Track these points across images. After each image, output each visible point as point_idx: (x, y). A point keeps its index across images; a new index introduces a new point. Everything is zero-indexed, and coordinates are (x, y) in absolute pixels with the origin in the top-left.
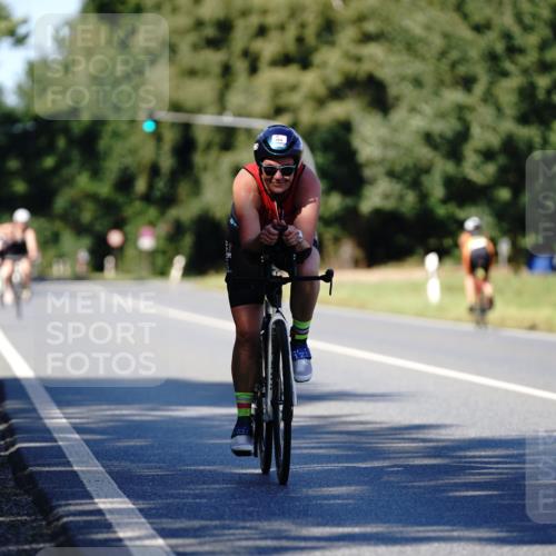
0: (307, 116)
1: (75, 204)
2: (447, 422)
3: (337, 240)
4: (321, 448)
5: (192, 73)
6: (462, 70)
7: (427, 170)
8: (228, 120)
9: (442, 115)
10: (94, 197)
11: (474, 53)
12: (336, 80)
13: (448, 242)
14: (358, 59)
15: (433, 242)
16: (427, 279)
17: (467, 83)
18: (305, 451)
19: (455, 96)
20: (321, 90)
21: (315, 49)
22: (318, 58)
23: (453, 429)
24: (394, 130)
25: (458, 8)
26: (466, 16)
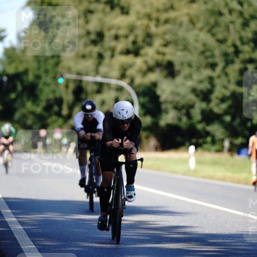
0: (138, 80)
1: (24, 116)
2: (196, 225)
3: (147, 137)
4: (135, 235)
5: (84, 57)
7: (192, 106)
8: (99, 79)
9: (201, 82)
10: (33, 113)
11: (217, 52)
12: (151, 63)
13: (201, 141)
14: (164, 54)
15: (194, 141)
16: (190, 158)
17: (213, 66)
18: (127, 237)
19: (208, 72)
20: (144, 67)
21: (142, 48)
22: (143, 52)
23: (198, 228)
24: (177, 86)
25: (210, 31)
26: (213, 35)
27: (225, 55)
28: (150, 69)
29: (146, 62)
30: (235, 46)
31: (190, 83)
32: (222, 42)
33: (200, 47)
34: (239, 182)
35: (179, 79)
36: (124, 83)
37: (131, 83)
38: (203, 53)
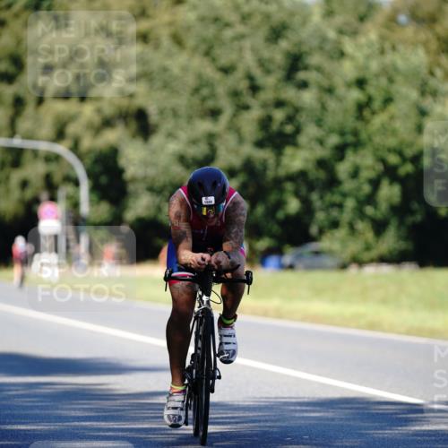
0: (87, 143)
6: (210, 104)
8: (17, 142)
9: (194, 142)
11: (221, 90)
12: (109, 110)
14: (131, 96)
17: (215, 114)
19: (205, 126)
20: (97, 120)
24: (153, 152)
25: (207, 54)
26: (214, 60)
27: (235, 94)
28: (107, 123)
29: (99, 111)
30: (250, 78)
31: (173, 147)
32: (226, 70)
33: (191, 81)
34: (265, 314)
35: (157, 140)
36: (61, 149)
37: (75, 148)
38: (196, 90)
